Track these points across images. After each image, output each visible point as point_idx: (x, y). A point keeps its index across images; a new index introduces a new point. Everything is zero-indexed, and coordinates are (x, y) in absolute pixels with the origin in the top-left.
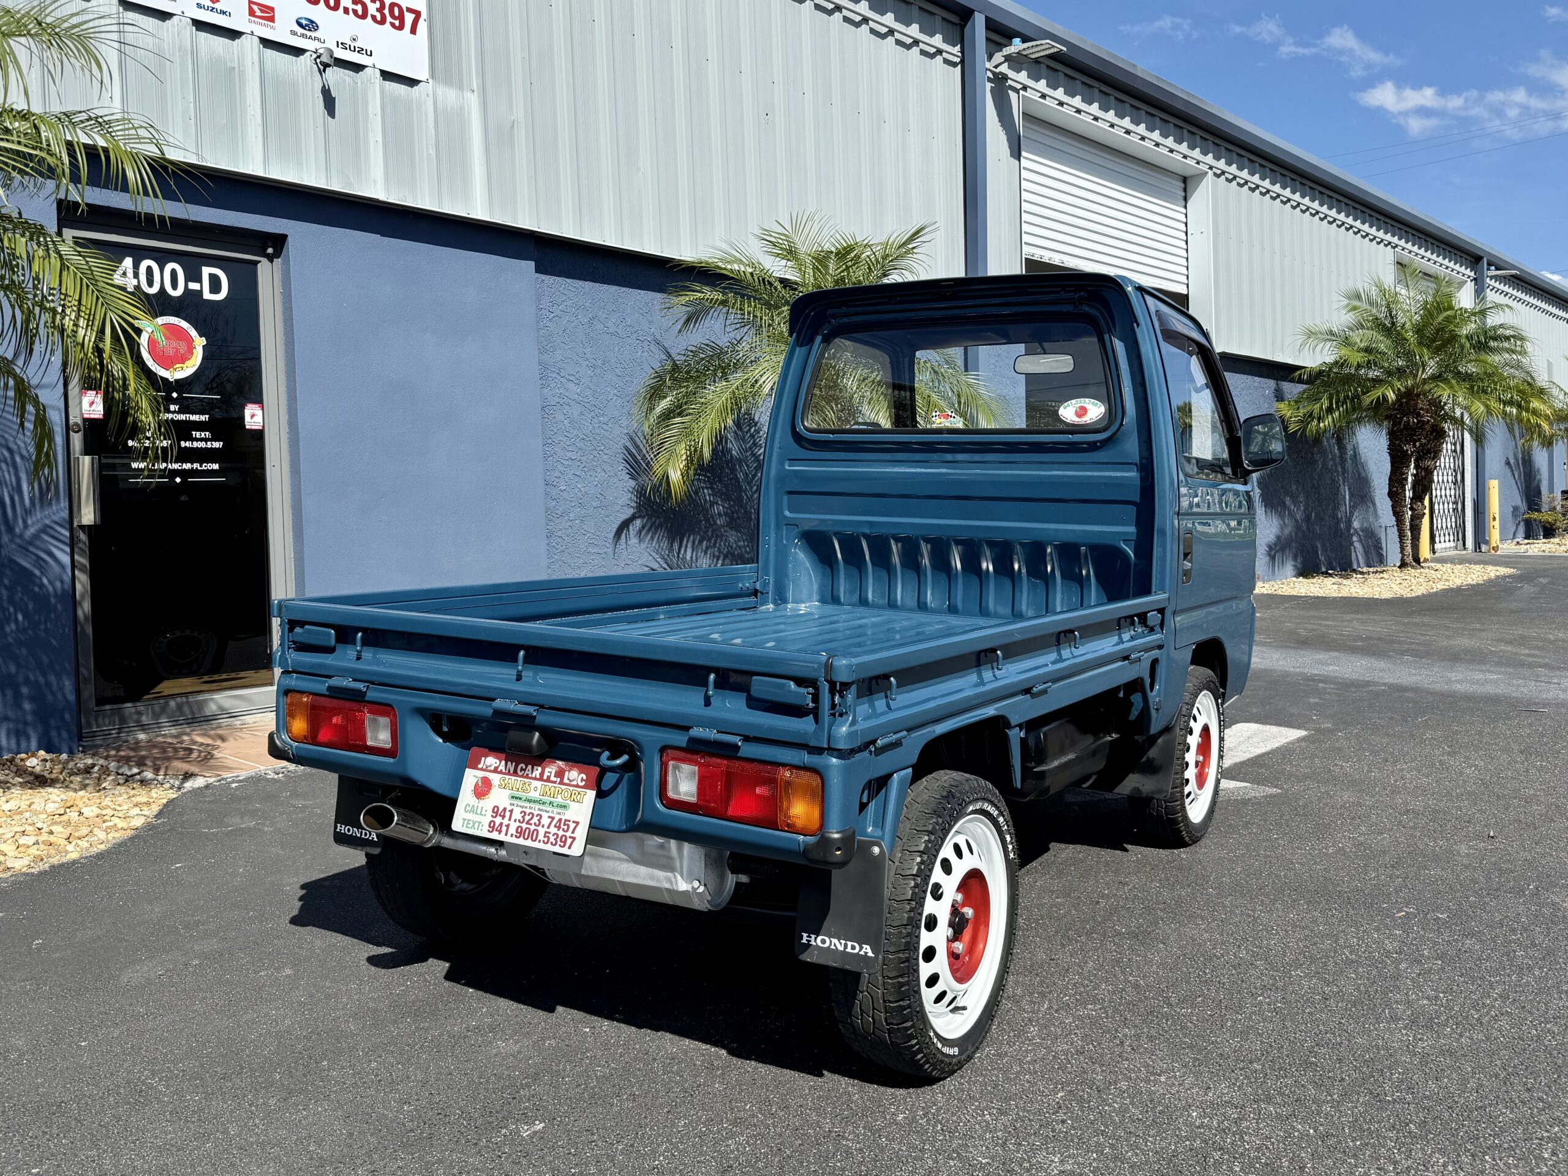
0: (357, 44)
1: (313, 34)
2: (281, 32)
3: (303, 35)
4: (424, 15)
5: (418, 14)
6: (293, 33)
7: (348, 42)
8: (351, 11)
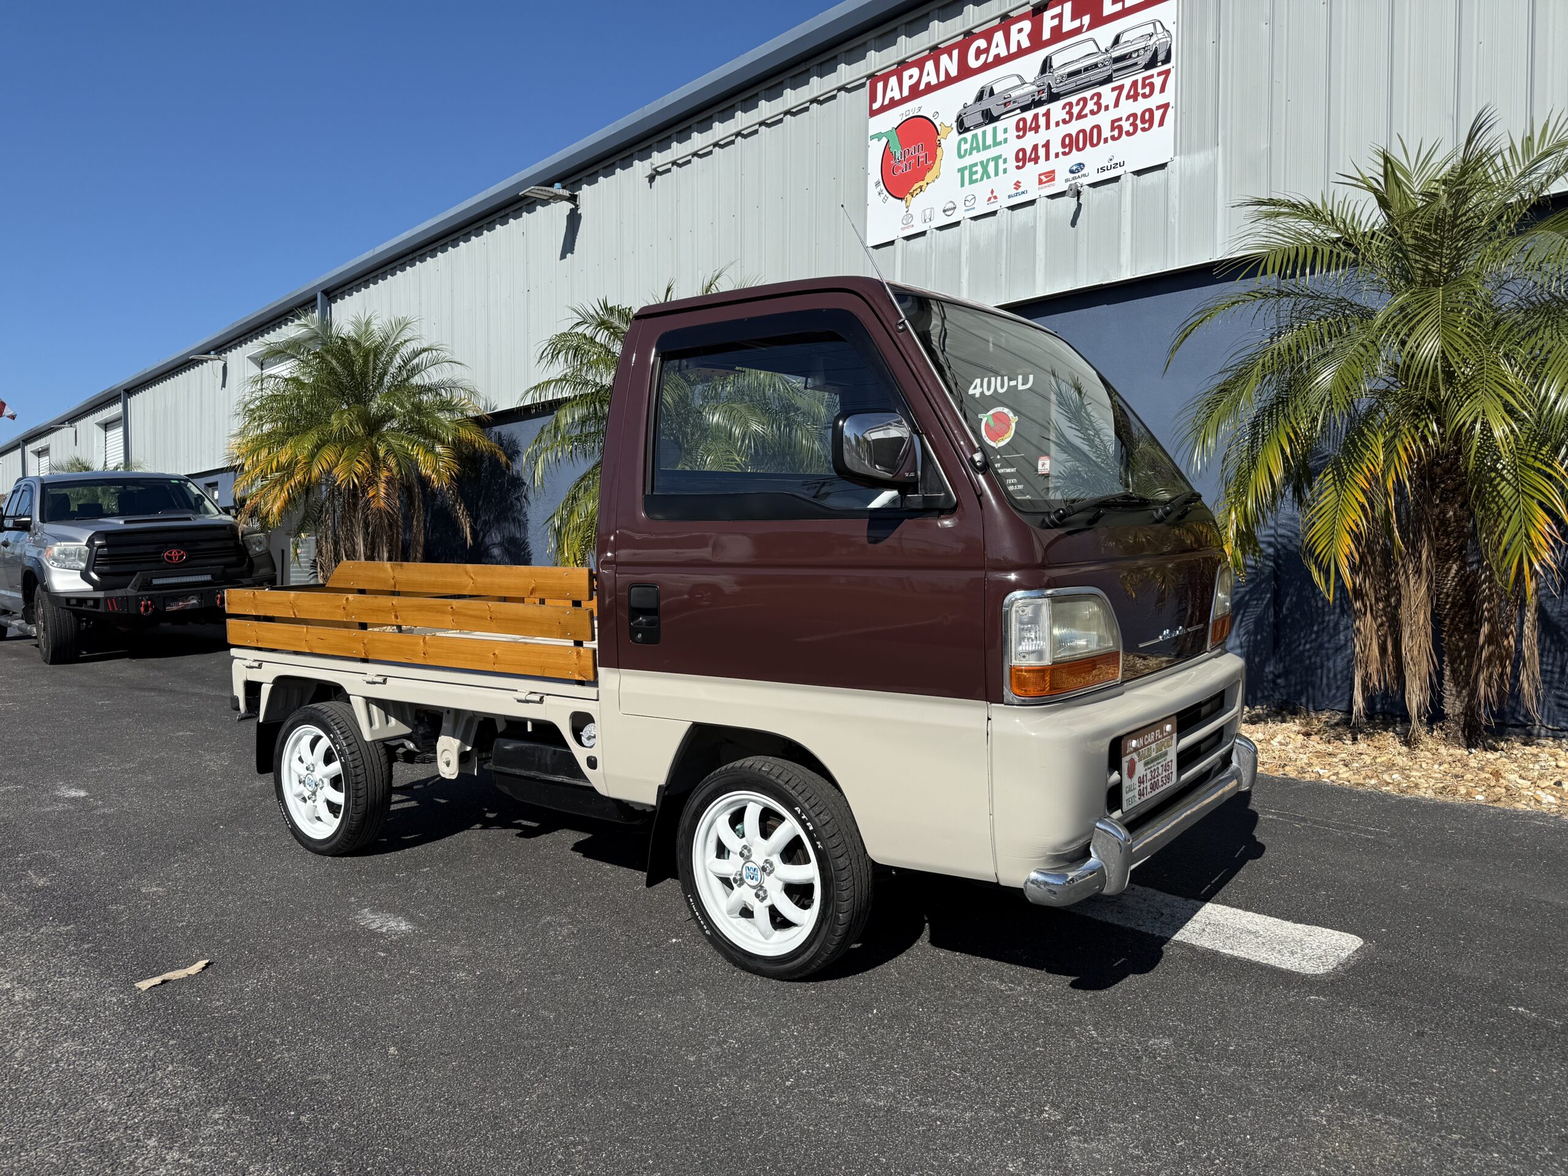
0: (1112, 163)
1: (1080, 174)
2: (1059, 186)
3: (1074, 179)
4: (1171, 105)
5: (1165, 107)
6: (1067, 180)
7: (1106, 164)
8: (1109, 139)
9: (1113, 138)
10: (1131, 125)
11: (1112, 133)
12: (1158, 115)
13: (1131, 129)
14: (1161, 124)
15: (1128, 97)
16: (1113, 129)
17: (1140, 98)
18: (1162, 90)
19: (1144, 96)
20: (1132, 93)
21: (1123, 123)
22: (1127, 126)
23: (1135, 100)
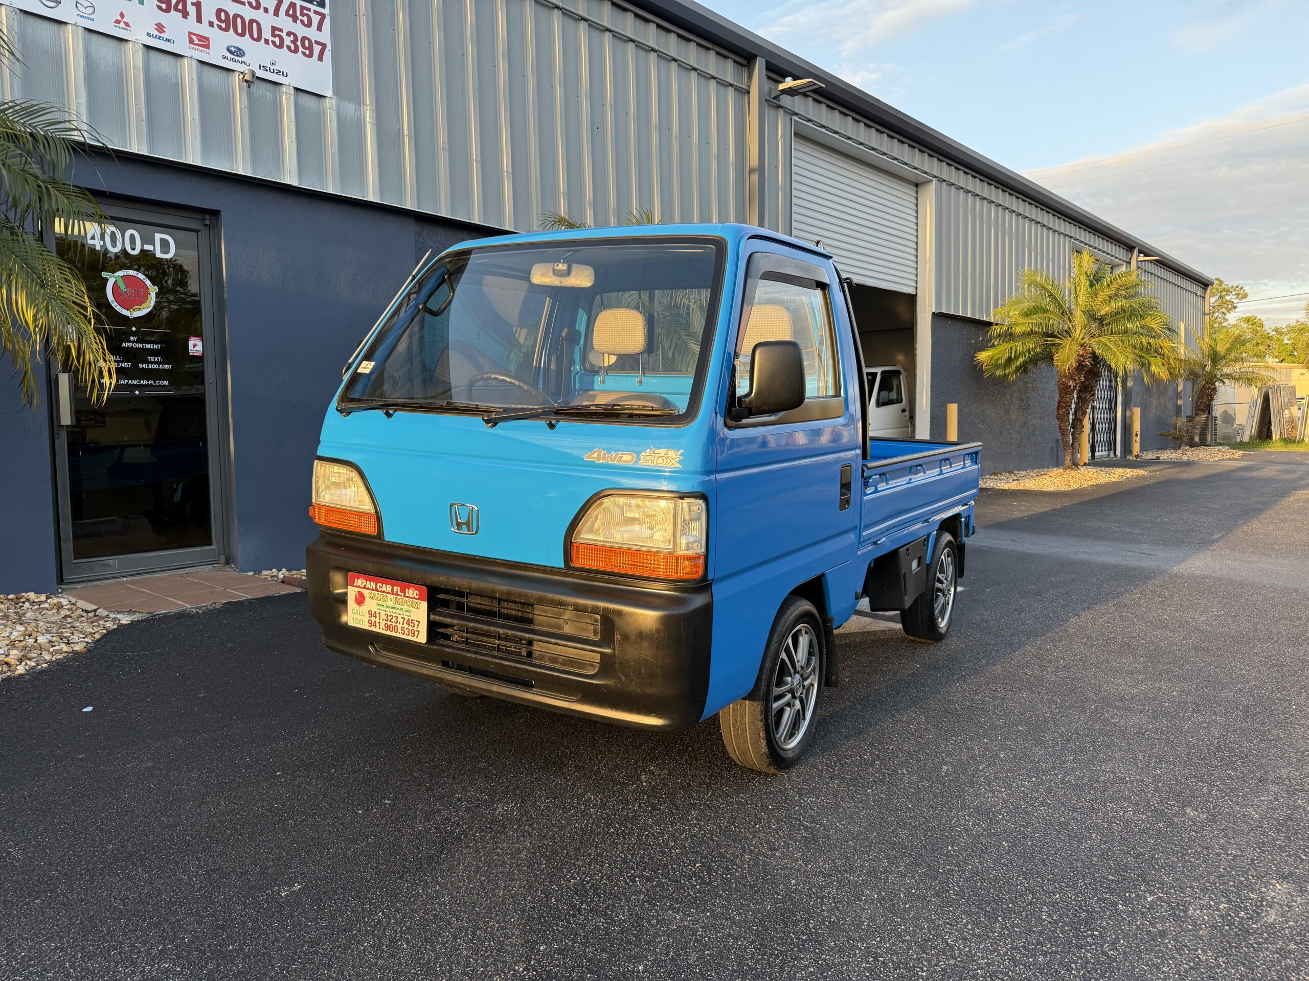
0: (275, 67)
1: (240, 59)
2: (215, 57)
3: (232, 59)
5: (323, 46)
6: (225, 57)
7: (269, 66)
8: (270, 42)
9: (274, 43)
10: (292, 42)
11: (274, 39)
12: (317, 49)
13: (293, 48)
14: (320, 58)
15: (287, 14)
16: (274, 35)
17: (299, 22)
18: (319, 28)
19: (302, 22)
20: (291, 12)
21: (284, 35)
22: (288, 41)
23: (295, 21)
